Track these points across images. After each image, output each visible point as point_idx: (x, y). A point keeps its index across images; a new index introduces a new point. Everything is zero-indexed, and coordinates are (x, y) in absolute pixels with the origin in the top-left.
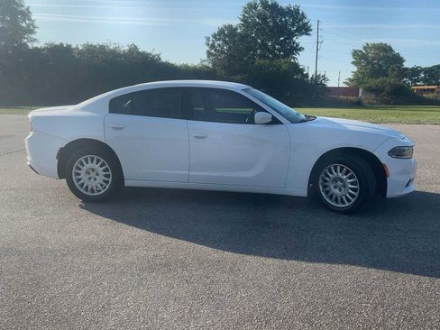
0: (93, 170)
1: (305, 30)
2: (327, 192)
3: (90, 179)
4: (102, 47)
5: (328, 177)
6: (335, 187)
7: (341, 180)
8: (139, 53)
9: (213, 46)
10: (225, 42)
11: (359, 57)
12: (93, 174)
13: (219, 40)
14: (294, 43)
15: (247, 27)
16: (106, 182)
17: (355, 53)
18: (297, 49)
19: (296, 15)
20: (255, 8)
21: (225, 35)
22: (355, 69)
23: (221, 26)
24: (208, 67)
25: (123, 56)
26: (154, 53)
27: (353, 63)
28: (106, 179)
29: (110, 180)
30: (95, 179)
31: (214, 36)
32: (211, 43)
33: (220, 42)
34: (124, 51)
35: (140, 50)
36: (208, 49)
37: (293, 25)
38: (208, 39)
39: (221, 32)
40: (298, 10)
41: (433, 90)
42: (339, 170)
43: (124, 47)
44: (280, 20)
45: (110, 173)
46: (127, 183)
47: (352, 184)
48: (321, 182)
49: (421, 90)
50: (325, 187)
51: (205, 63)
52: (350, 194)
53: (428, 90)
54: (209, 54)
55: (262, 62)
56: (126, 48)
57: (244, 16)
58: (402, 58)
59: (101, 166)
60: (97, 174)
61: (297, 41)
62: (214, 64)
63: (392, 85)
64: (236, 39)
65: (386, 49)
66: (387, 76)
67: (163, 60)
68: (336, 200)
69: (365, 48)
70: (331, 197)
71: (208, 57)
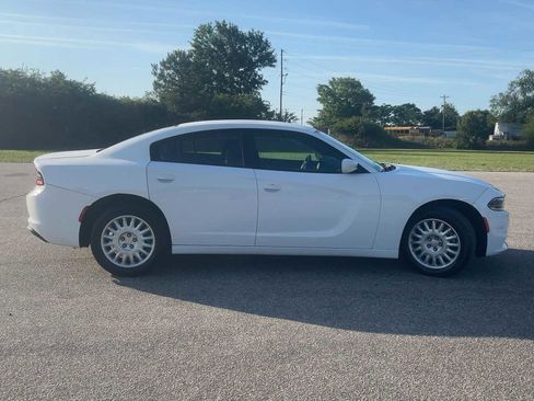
0: (129, 234)
1: (269, 60)
2: (418, 253)
3: (124, 246)
4: (16, 73)
5: (421, 234)
6: (429, 246)
7: (437, 237)
8: (66, 82)
9: (161, 76)
10: (177, 71)
11: (326, 93)
12: (129, 240)
13: (169, 68)
14: (256, 75)
15: (201, 54)
16: (148, 250)
17: (321, 88)
18: (260, 82)
19: (258, 42)
20: (210, 32)
21: (176, 63)
22: (321, 107)
23: (171, 52)
24: (155, 101)
25: (44, 85)
26: (86, 83)
27: (319, 100)
28: (146, 245)
29: (153, 246)
30: (132, 246)
31: (163, 64)
32: (159, 72)
33: (171, 72)
34: (45, 79)
35: (68, 79)
36: (156, 79)
37: (255, 53)
38: (155, 67)
39: (171, 59)
40: (261, 37)
41: (407, 131)
42: (434, 225)
43: (46, 73)
44: (240, 48)
45: (153, 237)
46: (176, 250)
47: (451, 241)
48: (410, 240)
49: (395, 131)
50: (415, 246)
51: (151, 96)
52: (448, 253)
53: (402, 131)
54: (156, 85)
55: (221, 96)
56: (49, 75)
57: (195, 40)
58: (371, 96)
59: (141, 229)
60: (135, 240)
61: (259, 73)
62: (162, 98)
63: (365, 126)
64: (190, 68)
65: (353, 85)
66: (361, 115)
67: (99, 91)
68: (430, 262)
69: (331, 83)
70: (423, 258)
71: (155, 89)
